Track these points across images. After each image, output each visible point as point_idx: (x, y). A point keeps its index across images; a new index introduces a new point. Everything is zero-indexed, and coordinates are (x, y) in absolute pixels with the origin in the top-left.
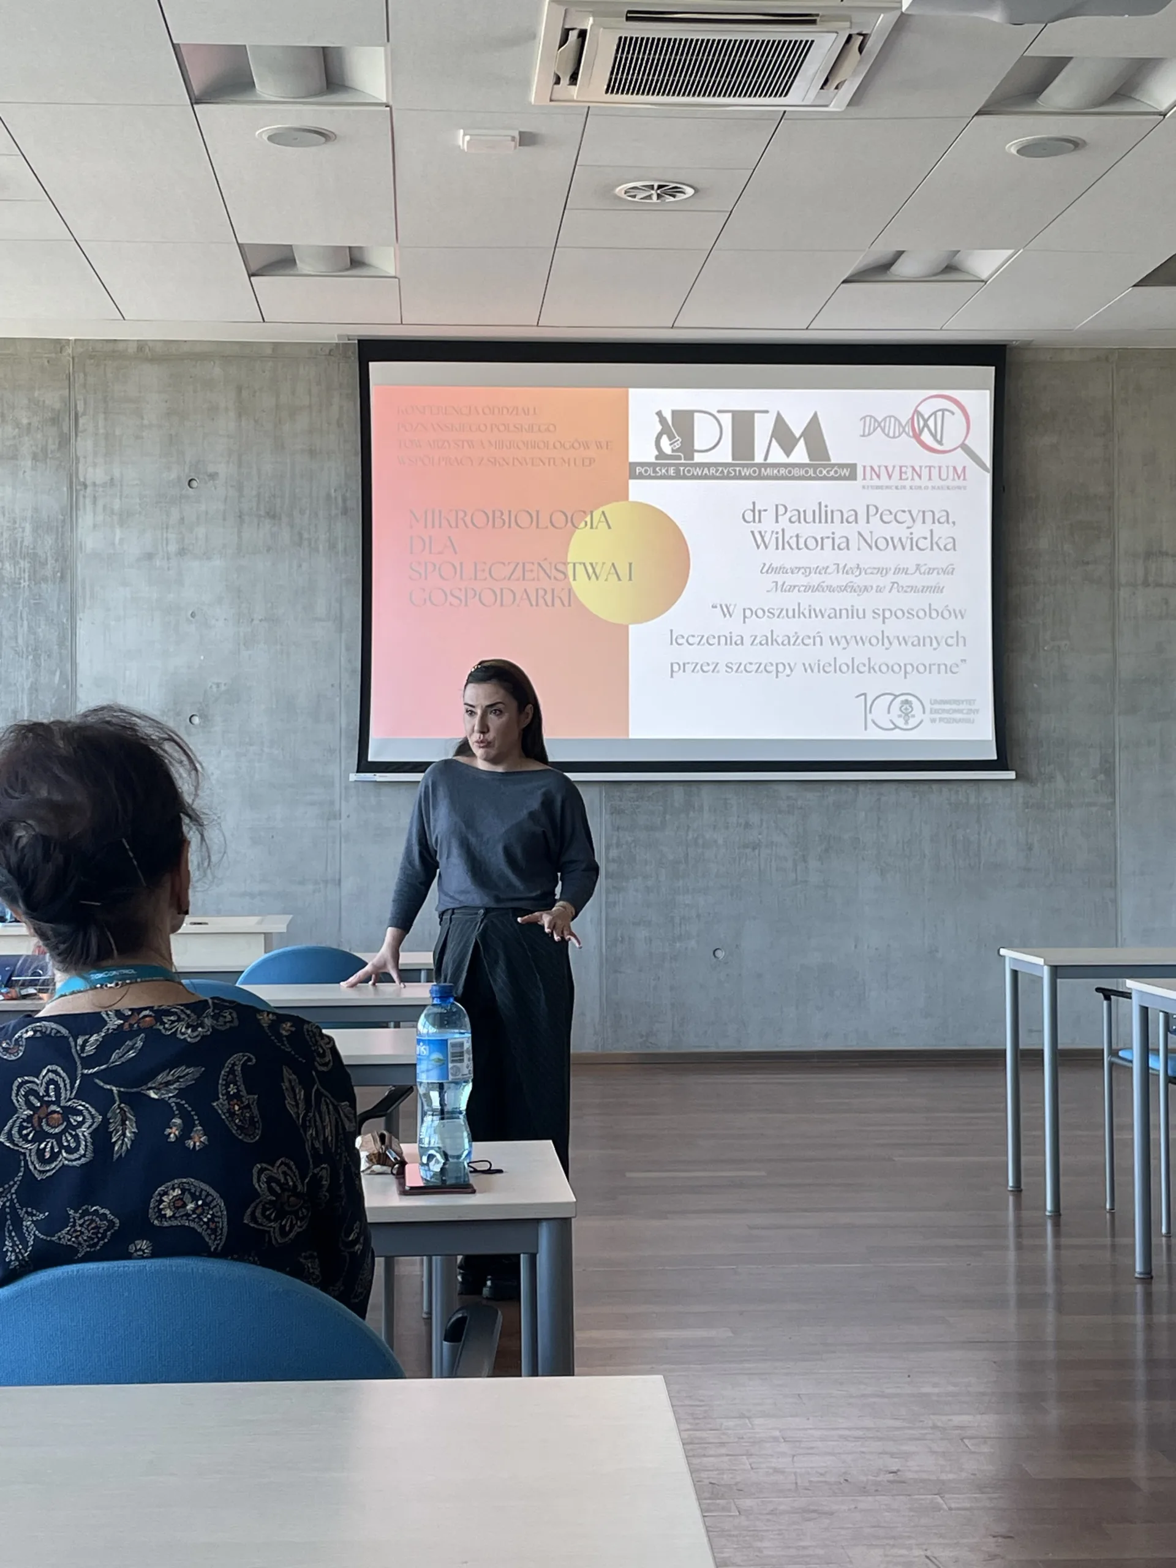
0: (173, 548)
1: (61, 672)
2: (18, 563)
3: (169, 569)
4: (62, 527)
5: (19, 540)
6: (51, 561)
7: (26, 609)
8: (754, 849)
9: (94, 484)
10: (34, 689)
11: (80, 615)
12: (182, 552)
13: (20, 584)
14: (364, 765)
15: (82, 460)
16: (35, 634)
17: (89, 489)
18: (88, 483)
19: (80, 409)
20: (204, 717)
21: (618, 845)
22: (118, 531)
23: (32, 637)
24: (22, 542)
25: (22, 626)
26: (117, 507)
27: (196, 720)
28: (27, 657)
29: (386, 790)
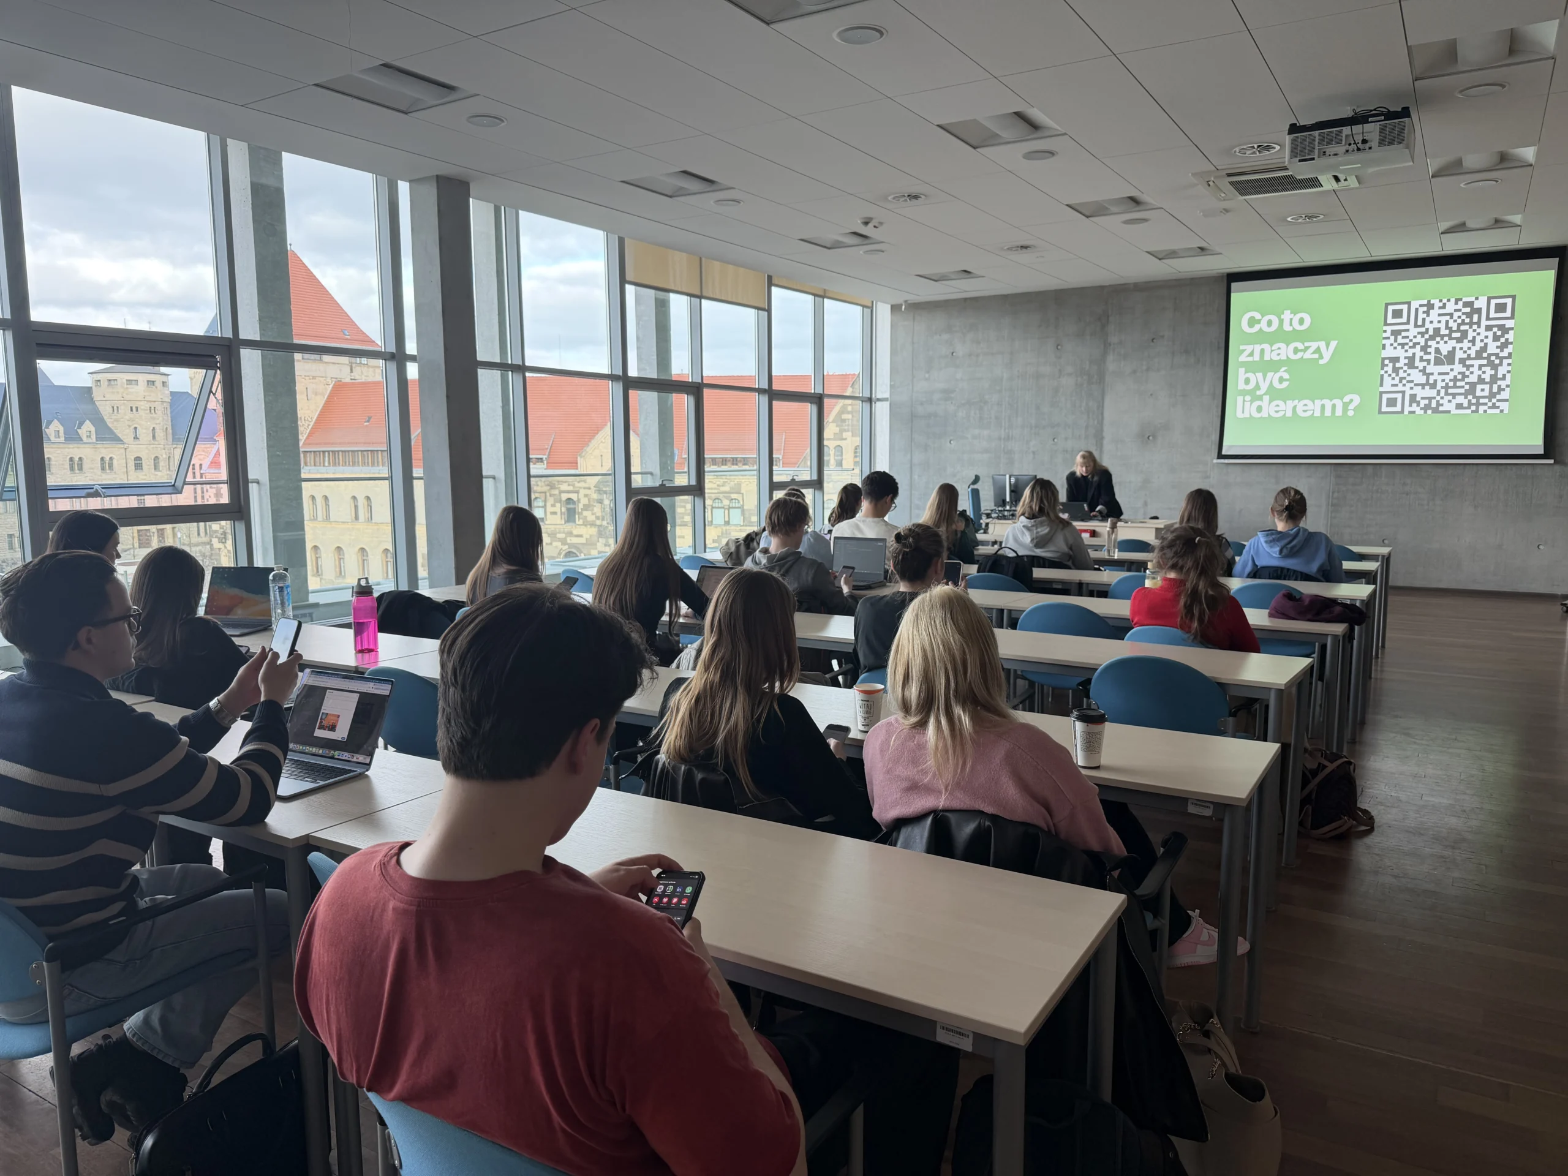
0: (1144, 368)
1: (1098, 420)
2: (1083, 377)
3: (1142, 377)
4: (1101, 362)
5: (1083, 368)
6: (1096, 376)
7: (1086, 396)
8: (1407, 494)
9: (1114, 344)
10: (1087, 427)
11: (1106, 398)
12: (1148, 369)
13: (1083, 385)
14: (1220, 456)
15: (1110, 334)
17: (1112, 346)
18: (1112, 343)
19: (1109, 314)
20: (1154, 437)
21: (1338, 492)
22: (1122, 362)
23: (1088, 406)
24: (1085, 368)
25: (1084, 402)
26: (1122, 352)
27: (1151, 438)
28: (1085, 415)
29: (1231, 468)
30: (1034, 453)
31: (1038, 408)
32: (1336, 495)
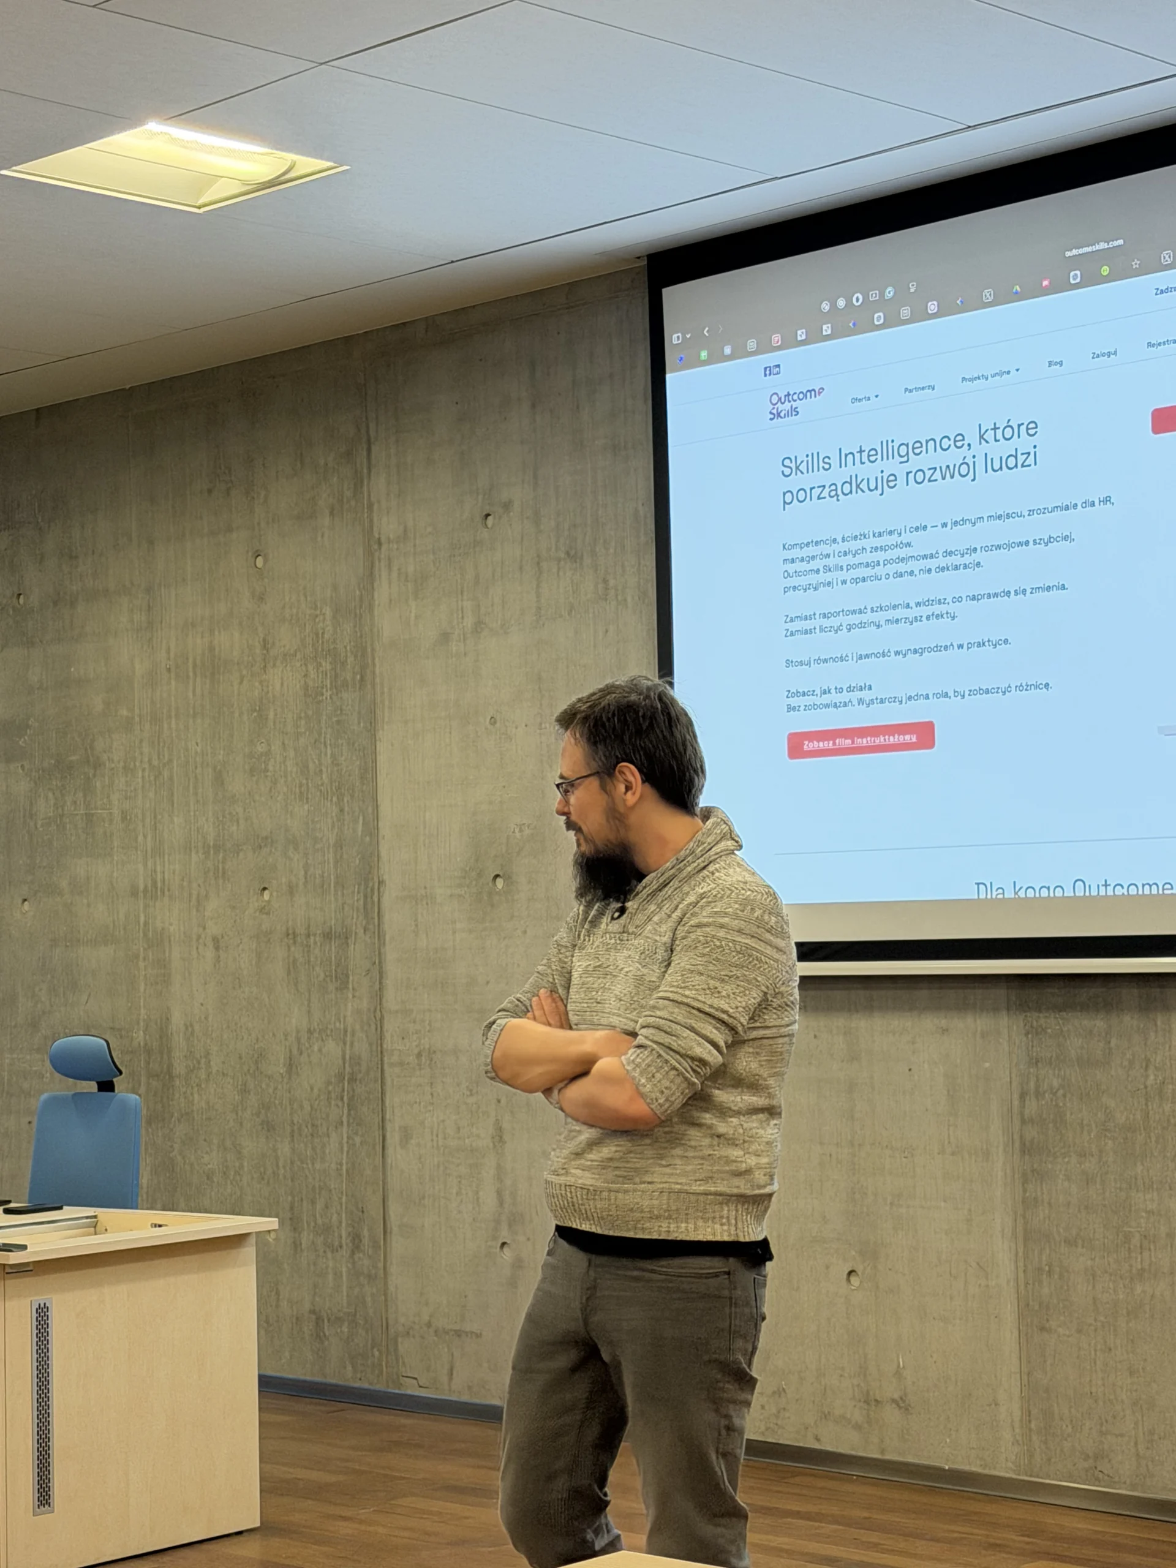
0: (469, 622)
1: (364, 820)
2: (321, 665)
3: (465, 654)
4: (361, 607)
5: (320, 633)
6: (350, 660)
7: (329, 730)
9: (389, 541)
10: (339, 845)
11: (380, 734)
12: (479, 626)
13: (323, 695)
15: (376, 507)
16: (338, 765)
17: (384, 547)
18: (383, 539)
19: (372, 433)
20: (508, 878)
22: (413, 604)
23: (335, 769)
24: (323, 633)
25: (326, 754)
26: (411, 569)
27: (500, 883)
28: (331, 800)
30: (216, 940)
31: (219, 780)
32: (1032, 1107)
